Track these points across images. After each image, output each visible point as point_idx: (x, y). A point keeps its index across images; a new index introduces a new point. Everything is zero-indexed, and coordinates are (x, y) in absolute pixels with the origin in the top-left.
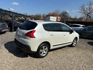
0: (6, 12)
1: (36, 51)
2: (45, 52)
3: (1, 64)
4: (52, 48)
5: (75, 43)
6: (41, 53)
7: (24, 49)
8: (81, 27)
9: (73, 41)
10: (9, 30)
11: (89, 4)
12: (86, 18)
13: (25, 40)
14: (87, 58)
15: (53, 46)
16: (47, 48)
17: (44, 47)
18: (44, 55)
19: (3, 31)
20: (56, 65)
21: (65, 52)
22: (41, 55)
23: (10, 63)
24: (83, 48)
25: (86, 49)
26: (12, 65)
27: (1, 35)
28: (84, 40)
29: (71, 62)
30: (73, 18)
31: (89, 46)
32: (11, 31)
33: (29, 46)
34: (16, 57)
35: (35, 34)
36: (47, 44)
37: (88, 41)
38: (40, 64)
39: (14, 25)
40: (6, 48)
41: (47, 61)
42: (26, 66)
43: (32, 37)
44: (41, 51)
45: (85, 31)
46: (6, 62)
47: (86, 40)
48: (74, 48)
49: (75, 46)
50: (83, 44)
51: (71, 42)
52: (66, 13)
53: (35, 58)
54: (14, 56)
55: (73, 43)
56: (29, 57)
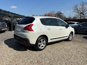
0: (5, 12)
1: (35, 44)
2: (43, 45)
3: (1, 57)
4: (49, 41)
5: (71, 38)
6: (40, 45)
7: (23, 42)
8: (76, 24)
9: (70, 35)
10: (8, 29)
11: (81, 4)
12: (80, 17)
13: (24, 33)
14: (84, 49)
15: (51, 39)
16: (45, 41)
17: (42, 40)
18: (43, 48)
19: (2, 30)
20: (55, 56)
21: (62, 45)
22: (40, 48)
23: (10, 56)
24: (79, 42)
25: (82, 42)
26: (13, 58)
27: (1, 34)
28: (79, 35)
29: (69, 53)
30: (67, 18)
31: (85, 39)
32: (10, 30)
33: (28, 39)
34: (15, 51)
35: (33, 28)
36: (45, 37)
37: (83, 36)
38: (39, 56)
39: (13, 24)
40: (6, 44)
41: (46, 53)
42: (26, 58)
43: (31, 31)
44: (39, 44)
45: (79, 27)
46: (6, 55)
47: (81, 35)
48: (71, 42)
49: (71, 40)
50: (79, 38)
51: (67, 36)
52: (61, 13)
53: (34, 51)
54: (14, 50)
55: (69, 38)
56: (28, 51)
